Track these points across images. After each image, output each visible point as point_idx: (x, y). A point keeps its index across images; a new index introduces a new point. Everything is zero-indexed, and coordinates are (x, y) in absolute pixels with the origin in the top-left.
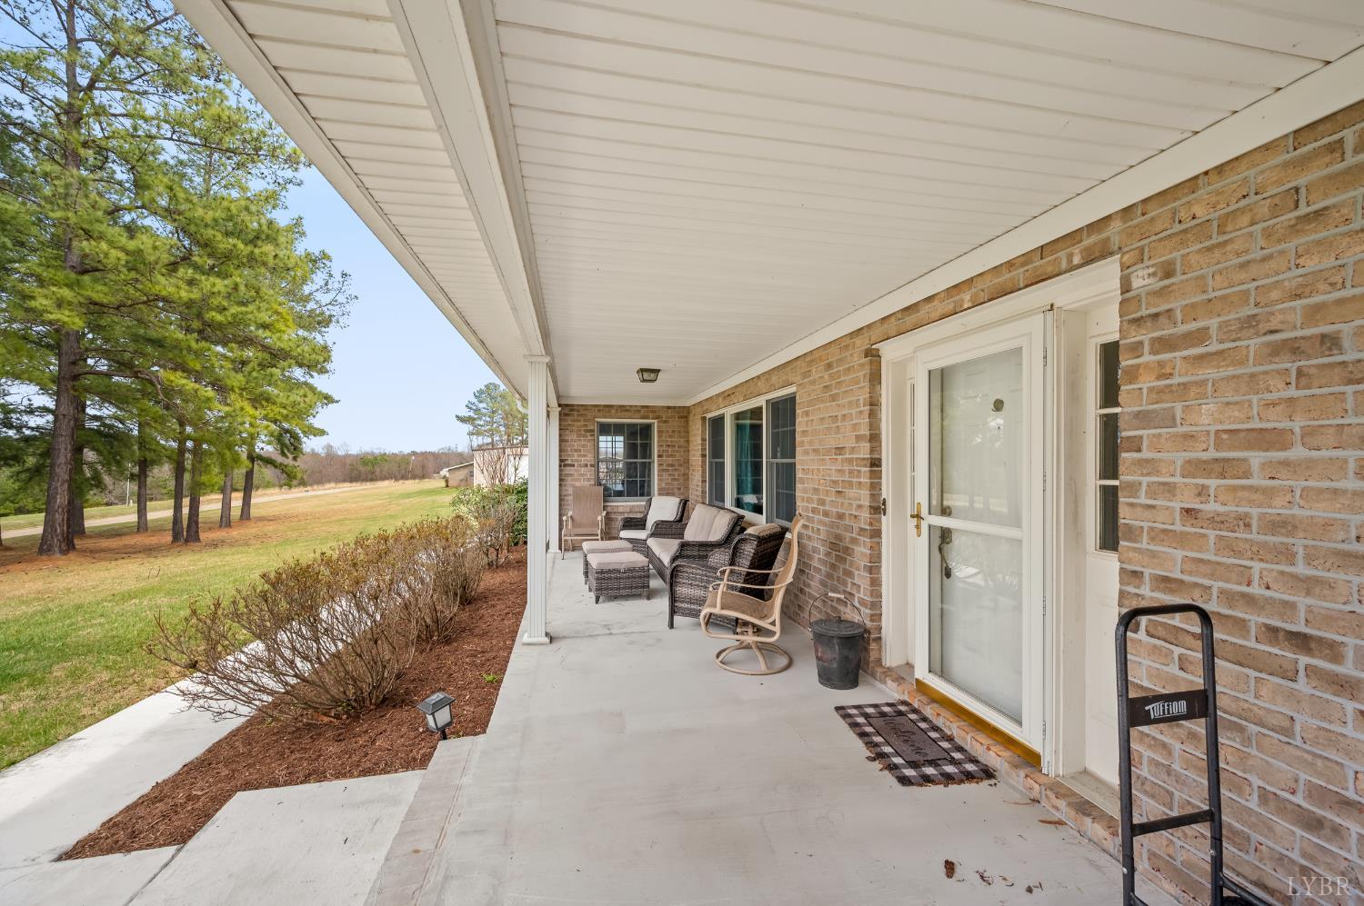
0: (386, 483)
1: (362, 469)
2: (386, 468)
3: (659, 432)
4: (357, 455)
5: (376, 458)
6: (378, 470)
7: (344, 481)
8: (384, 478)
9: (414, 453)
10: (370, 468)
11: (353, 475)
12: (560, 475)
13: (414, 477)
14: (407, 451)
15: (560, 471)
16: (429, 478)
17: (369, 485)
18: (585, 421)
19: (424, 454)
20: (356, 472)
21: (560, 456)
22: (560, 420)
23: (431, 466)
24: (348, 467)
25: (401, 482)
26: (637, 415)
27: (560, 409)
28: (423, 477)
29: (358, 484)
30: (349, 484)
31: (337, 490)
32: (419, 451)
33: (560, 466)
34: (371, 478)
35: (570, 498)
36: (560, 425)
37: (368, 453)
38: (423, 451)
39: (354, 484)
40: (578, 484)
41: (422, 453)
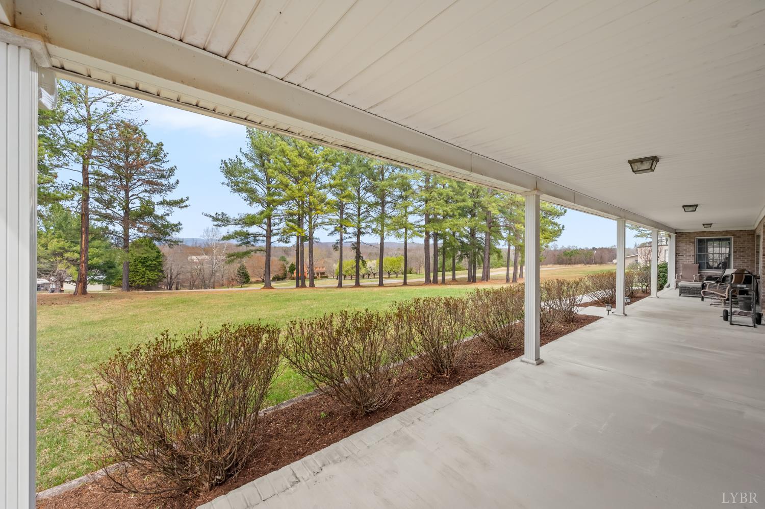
0: (579, 266)
1: (564, 258)
2: (578, 258)
3: (734, 242)
4: (561, 250)
5: (572, 252)
6: (573, 258)
7: (555, 264)
8: (578, 263)
9: (594, 249)
10: (568, 257)
11: (559, 261)
12: (676, 259)
13: (595, 263)
14: (590, 247)
15: (676, 258)
16: (606, 264)
17: (569, 266)
18: (690, 238)
19: (602, 249)
20: (561, 259)
21: (676, 252)
22: (676, 238)
23: (606, 256)
24: (556, 256)
25: (588, 265)
26: (720, 235)
27: (676, 234)
28: (601, 263)
29: (564, 266)
30: (559, 266)
31: (554, 268)
32: (597, 247)
33: (676, 256)
34: (569, 262)
35: (681, 268)
36: (676, 240)
37: (567, 249)
38: (601, 247)
39: (561, 266)
40: (685, 263)
41: (600, 249)
